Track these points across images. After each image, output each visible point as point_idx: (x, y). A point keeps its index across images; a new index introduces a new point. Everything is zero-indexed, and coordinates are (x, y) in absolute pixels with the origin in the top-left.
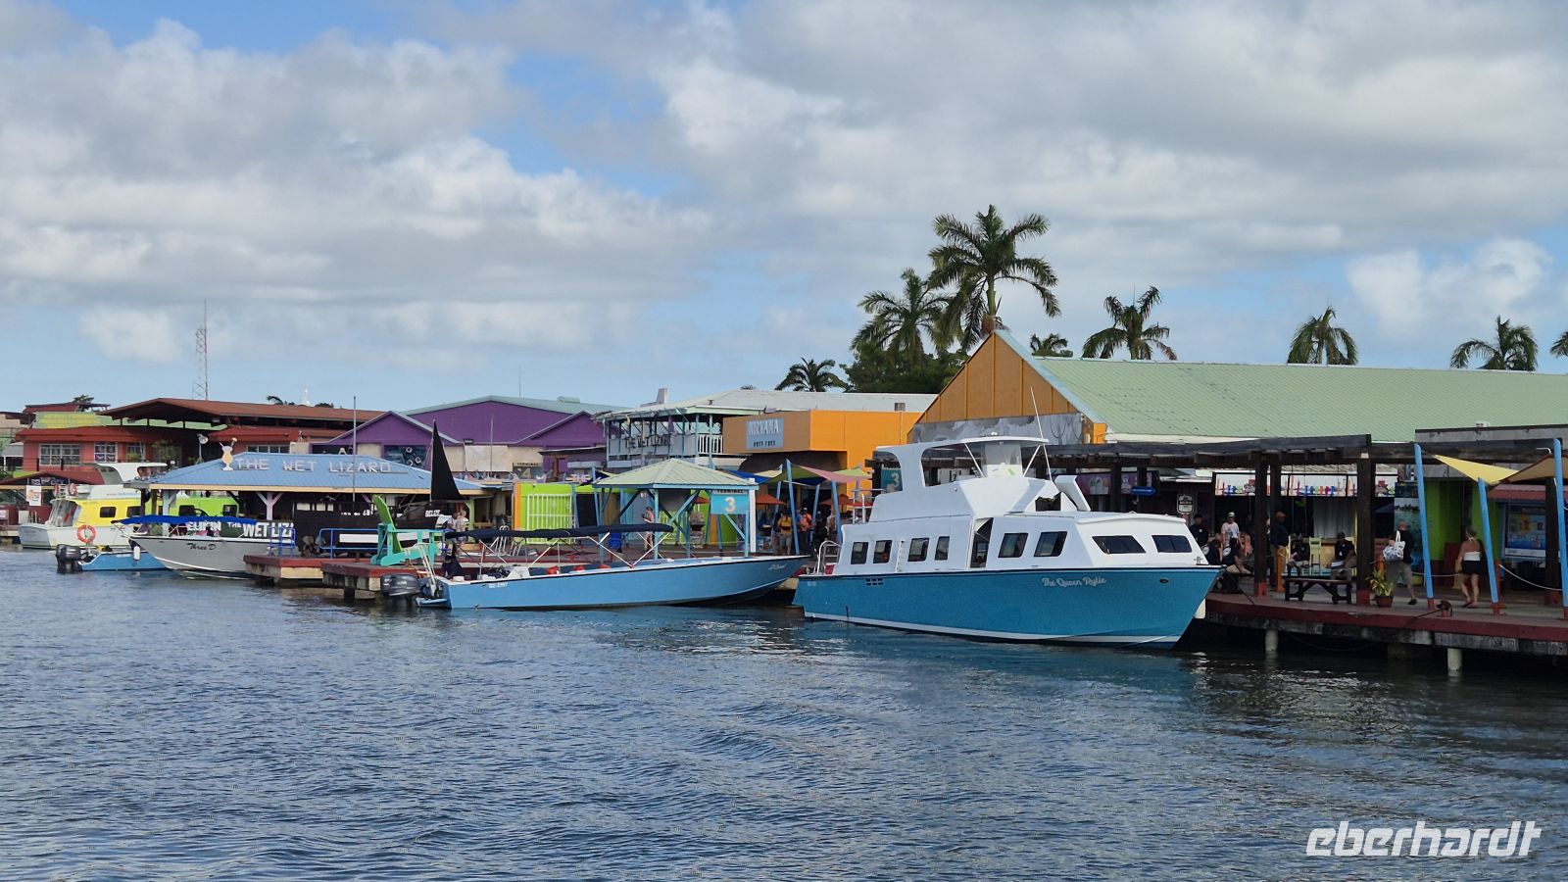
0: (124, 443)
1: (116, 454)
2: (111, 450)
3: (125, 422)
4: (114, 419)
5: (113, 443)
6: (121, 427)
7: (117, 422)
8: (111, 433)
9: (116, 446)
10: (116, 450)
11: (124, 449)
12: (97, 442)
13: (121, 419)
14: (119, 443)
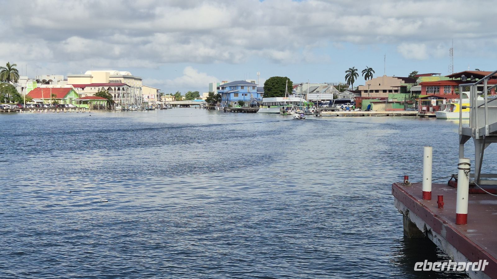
0: (453, 86)
1: (451, 89)
2: (449, 88)
3: (454, 79)
4: (450, 78)
5: (450, 86)
6: (452, 81)
7: (451, 79)
8: (450, 82)
9: (451, 86)
10: (451, 88)
11: (453, 87)
12: (445, 86)
13: (452, 78)
14: (452, 85)
